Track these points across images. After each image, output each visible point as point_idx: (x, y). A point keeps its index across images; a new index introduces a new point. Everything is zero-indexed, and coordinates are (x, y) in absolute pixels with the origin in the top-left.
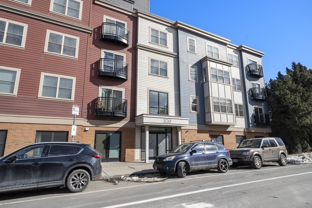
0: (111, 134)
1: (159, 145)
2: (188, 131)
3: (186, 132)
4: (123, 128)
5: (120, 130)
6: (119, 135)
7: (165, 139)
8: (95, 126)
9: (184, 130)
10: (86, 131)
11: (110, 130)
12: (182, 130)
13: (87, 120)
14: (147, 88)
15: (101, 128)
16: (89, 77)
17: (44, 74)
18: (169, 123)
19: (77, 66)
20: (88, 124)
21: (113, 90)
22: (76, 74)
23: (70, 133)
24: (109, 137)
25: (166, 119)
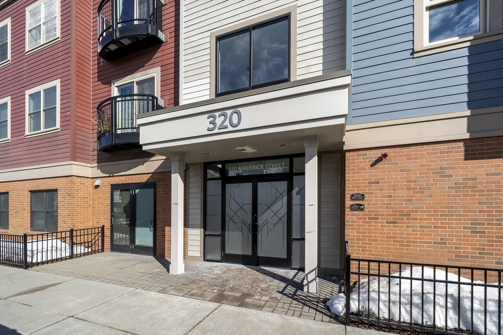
0: (137, 191)
1: (261, 221)
2: (385, 156)
3: (379, 160)
4: (159, 173)
5: (153, 180)
6: (152, 190)
7: (285, 199)
8: (108, 175)
9: (361, 152)
10: (97, 187)
11: (134, 182)
12: (351, 153)
13: (96, 165)
14: (208, 34)
15: (119, 180)
16: (96, 71)
17: (28, 93)
18: (230, 129)
19: (60, 54)
20: (99, 173)
21: (138, 83)
22: (60, 71)
23: (59, 192)
24: (133, 198)
25: (217, 114)
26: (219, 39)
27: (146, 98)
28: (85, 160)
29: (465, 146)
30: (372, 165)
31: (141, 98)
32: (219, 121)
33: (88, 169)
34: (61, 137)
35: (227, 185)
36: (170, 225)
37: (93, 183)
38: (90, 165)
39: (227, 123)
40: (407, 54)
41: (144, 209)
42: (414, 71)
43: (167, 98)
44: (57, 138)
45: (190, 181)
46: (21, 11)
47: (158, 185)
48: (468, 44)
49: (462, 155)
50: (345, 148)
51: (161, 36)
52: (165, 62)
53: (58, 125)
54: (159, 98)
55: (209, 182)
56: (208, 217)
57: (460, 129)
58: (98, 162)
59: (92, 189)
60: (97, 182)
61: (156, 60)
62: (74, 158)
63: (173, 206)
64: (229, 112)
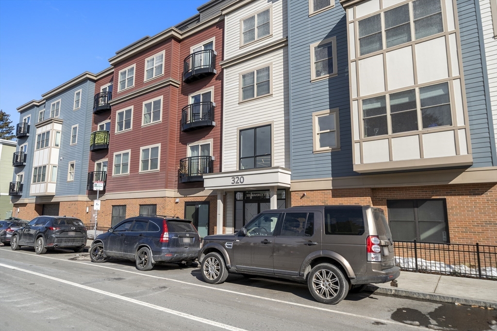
0: (199, 206)
2: (305, 194)
3: (303, 196)
4: (211, 196)
5: (208, 200)
6: (207, 206)
8: (183, 196)
9: (297, 192)
10: (177, 203)
11: (198, 200)
12: (293, 193)
13: (177, 190)
14: (236, 128)
15: (189, 199)
16: (179, 136)
17: (142, 148)
18: (240, 184)
19: (161, 130)
20: (179, 195)
21: (201, 145)
22: (161, 139)
23: (157, 206)
24: (197, 210)
25: (235, 177)
26: (241, 131)
27: (206, 157)
28: (171, 187)
29: (332, 192)
30: (301, 198)
31: (203, 157)
32: (236, 180)
33: (172, 193)
34: (160, 175)
35: (246, 204)
36: (216, 226)
37: (175, 200)
38: (173, 190)
39: (239, 181)
40: (311, 152)
41: (203, 216)
42: (314, 159)
43: (216, 155)
44: (158, 175)
45: (228, 201)
46: (140, 103)
47: (211, 203)
48: (330, 151)
49: (331, 196)
50: (291, 190)
51: (214, 123)
52: (216, 136)
53: (159, 168)
54: (212, 157)
55: (237, 202)
56: (237, 221)
57: (329, 185)
58: (178, 189)
59: (174, 204)
60: (177, 200)
61: (211, 135)
62: (166, 187)
63: (218, 215)
64: (240, 177)
